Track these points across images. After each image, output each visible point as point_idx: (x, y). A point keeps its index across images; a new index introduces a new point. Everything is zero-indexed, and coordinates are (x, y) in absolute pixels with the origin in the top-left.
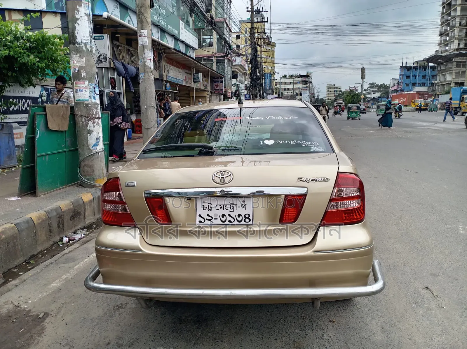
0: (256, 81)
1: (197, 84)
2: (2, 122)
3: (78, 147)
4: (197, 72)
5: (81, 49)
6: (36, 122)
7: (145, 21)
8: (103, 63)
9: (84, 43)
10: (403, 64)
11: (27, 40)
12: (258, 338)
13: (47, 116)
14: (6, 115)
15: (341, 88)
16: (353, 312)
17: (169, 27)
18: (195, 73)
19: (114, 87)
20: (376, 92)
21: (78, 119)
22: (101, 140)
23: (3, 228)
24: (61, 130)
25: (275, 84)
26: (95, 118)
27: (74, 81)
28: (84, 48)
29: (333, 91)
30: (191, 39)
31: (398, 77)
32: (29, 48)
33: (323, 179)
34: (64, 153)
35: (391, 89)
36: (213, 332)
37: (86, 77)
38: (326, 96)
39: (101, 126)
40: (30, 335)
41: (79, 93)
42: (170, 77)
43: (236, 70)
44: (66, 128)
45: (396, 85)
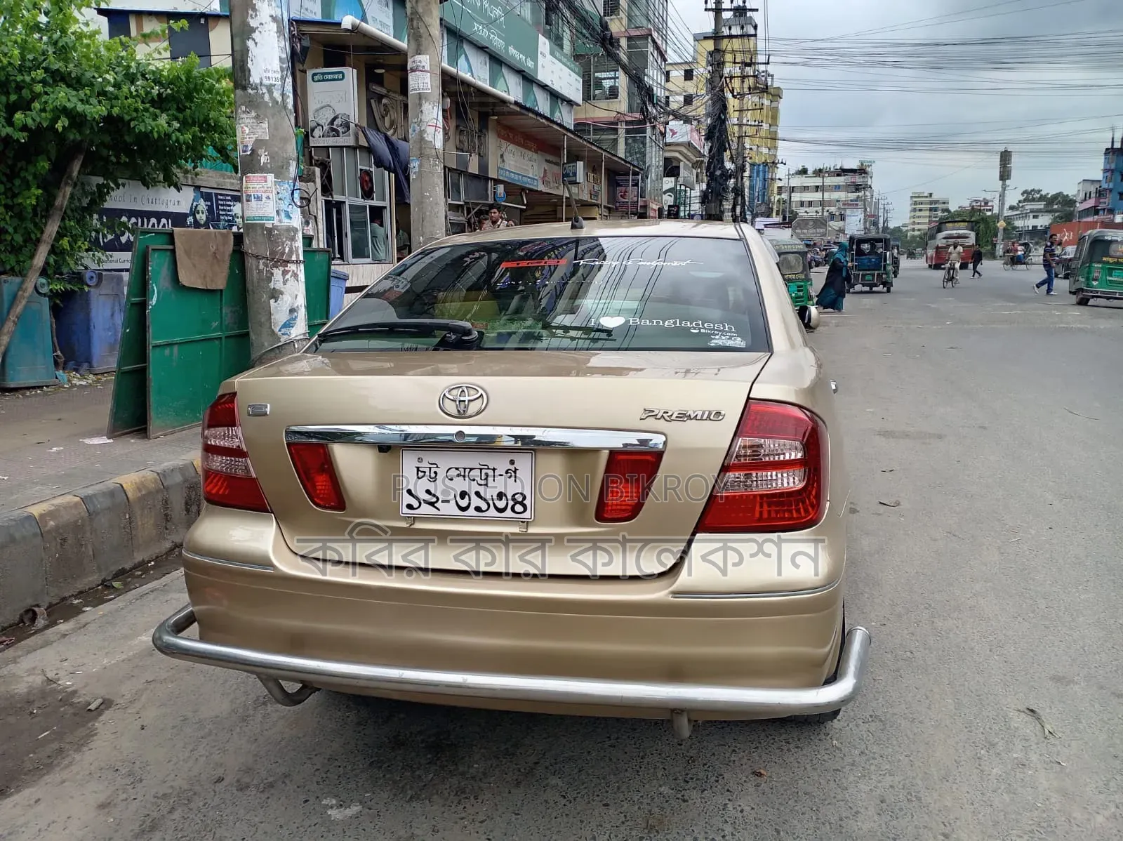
0: (721, 181)
1: (574, 189)
2: (101, 268)
3: (250, 330)
4: (574, 158)
5: (259, 100)
6: (150, 268)
7: (425, 35)
8: (341, 135)
9: (266, 86)
10: (1113, 142)
11: (154, 81)
12: (564, 797)
13: (177, 254)
14: (110, 253)
15: (948, 203)
16: (819, 756)
17: (512, 50)
18: (568, 163)
19: (368, 194)
20: (1040, 214)
21: (250, 262)
22: (302, 313)
23: (53, 505)
24: (209, 288)
25: (776, 190)
26: (288, 262)
27: (243, 174)
28: (267, 98)
29: (925, 210)
30: (566, 80)
31: (1099, 176)
32: (156, 98)
33: (707, 413)
34: (217, 342)
35: (1080, 207)
36: (463, 774)
37: (269, 166)
38: (907, 221)
39: (303, 279)
40: (58, 747)
41: (254, 203)
42: (506, 170)
43: (677, 155)
44: (220, 283)
45: (1093, 195)
